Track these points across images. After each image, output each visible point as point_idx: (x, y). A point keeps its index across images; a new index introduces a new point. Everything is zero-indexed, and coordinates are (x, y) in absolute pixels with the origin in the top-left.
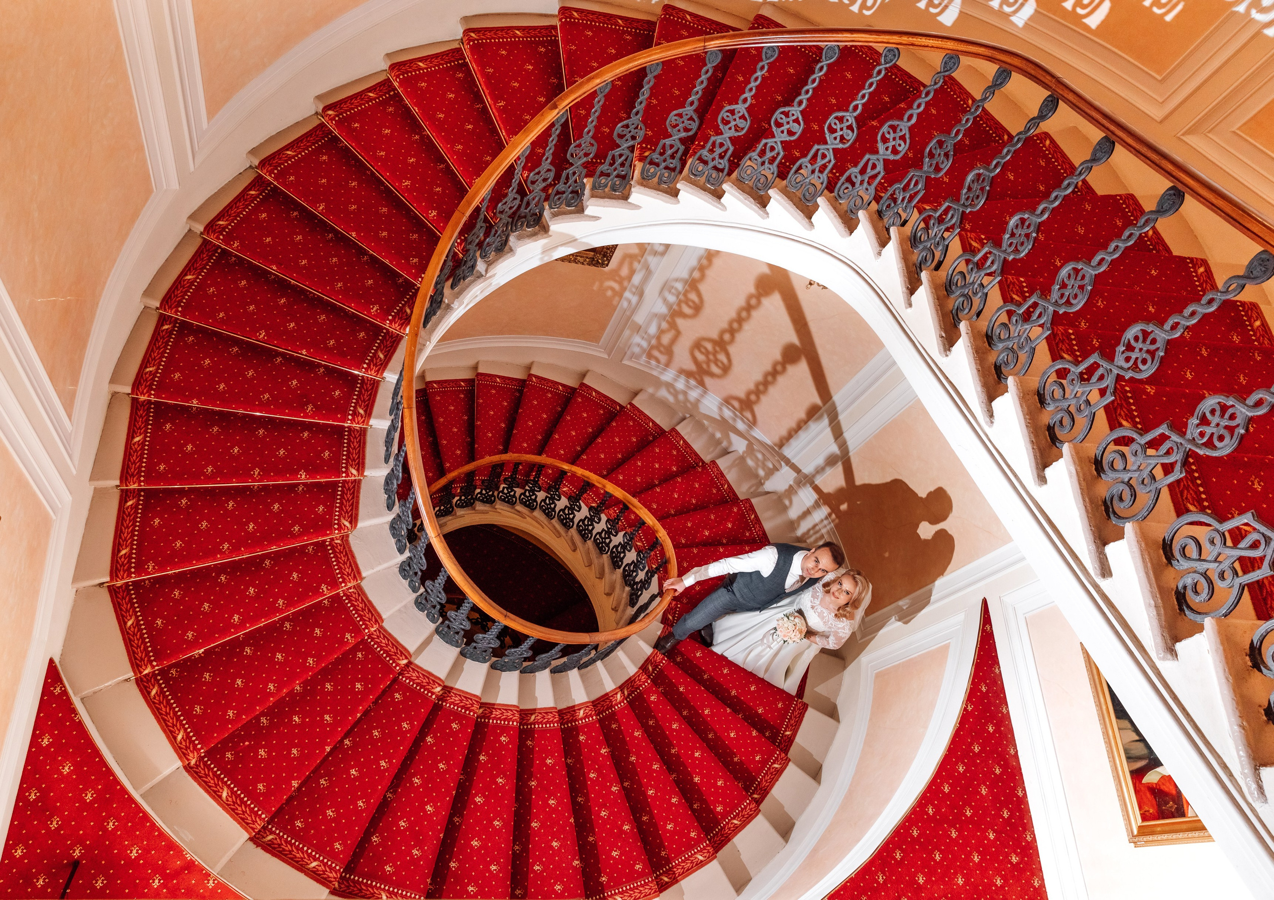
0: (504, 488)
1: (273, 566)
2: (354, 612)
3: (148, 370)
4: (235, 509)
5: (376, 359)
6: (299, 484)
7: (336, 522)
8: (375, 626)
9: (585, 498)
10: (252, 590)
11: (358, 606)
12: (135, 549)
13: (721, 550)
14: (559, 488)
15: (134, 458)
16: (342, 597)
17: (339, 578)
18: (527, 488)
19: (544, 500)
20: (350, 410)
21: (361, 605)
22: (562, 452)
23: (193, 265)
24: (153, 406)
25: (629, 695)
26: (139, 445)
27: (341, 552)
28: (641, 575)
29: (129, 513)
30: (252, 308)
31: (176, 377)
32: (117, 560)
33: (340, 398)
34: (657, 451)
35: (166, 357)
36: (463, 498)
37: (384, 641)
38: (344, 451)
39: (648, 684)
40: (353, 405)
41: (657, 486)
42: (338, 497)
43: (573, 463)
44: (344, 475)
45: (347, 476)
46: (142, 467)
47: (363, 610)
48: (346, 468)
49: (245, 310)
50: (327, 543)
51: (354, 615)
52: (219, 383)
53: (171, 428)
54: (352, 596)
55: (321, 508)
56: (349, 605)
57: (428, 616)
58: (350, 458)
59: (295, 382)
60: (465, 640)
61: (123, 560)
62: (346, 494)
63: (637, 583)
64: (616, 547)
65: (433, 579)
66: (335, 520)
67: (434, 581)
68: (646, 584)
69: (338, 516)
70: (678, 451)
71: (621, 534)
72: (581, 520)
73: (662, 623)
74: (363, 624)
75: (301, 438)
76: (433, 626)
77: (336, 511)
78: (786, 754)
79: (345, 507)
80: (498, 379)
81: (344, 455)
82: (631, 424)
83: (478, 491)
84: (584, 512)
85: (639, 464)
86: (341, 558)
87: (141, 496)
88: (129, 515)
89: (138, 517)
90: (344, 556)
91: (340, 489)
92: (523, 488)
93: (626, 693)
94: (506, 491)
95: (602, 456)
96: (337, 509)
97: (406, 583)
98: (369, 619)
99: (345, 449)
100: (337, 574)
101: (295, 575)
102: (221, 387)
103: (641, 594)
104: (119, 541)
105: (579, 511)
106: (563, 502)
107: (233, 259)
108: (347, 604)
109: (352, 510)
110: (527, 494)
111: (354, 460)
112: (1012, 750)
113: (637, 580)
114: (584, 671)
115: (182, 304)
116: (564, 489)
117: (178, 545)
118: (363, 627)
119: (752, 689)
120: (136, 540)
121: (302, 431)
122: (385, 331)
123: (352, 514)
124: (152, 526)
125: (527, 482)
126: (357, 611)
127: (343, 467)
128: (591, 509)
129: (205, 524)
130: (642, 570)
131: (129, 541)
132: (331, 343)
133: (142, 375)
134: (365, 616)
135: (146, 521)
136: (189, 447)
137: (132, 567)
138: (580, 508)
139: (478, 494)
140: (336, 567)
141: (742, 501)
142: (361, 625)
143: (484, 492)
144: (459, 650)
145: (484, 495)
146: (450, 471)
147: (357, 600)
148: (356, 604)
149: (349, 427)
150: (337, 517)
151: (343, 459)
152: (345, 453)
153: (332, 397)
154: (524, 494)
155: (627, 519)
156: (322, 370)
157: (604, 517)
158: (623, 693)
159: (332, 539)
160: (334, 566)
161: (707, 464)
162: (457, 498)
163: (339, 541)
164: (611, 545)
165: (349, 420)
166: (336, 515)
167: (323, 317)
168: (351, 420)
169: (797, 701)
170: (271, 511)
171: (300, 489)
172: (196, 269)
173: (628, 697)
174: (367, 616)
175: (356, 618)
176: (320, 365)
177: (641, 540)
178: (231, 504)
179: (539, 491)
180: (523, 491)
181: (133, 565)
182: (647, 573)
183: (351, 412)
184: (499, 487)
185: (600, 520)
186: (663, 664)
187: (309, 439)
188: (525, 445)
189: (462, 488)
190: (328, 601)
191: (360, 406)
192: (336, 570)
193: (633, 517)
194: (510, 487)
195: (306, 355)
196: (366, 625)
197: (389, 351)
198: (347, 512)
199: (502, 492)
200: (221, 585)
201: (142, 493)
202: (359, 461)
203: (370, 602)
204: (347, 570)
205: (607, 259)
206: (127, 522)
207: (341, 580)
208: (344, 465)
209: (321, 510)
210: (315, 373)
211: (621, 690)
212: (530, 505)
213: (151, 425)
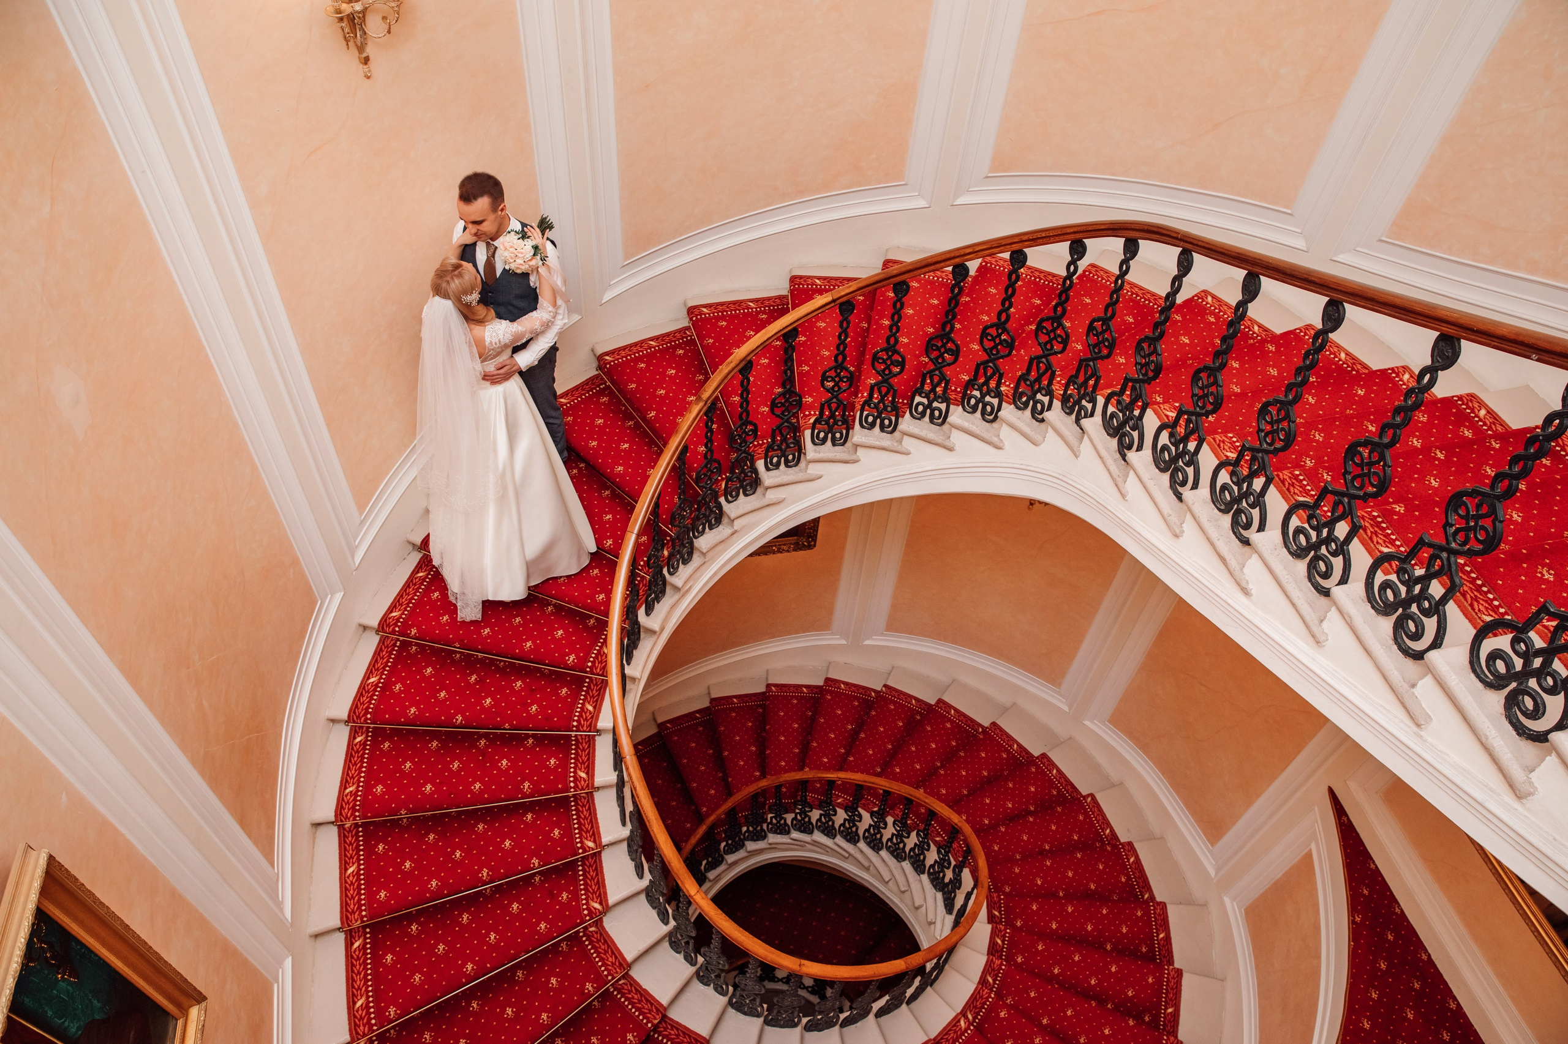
0: (771, 818)
1: (527, 977)
2: (630, 1007)
3: (348, 791)
4: (471, 922)
5: (585, 713)
6: (534, 875)
7: (585, 907)
8: (657, 1017)
9: (864, 804)
10: (509, 1011)
11: (633, 998)
12: (372, 996)
13: (1031, 819)
14: (831, 801)
15: (351, 892)
16: (613, 992)
17: (603, 971)
18: (797, 811)
19: (819, 820)
20: (571, 777)
21: (636, 997)
22: (826, 760)
23: (374, 666)
24: (361, 829)
25: (974, 1018)
26: (354, 876)
27: (598, 941)
28: (949, 875)
29: (358, 956)
30: (443, 694)
31: (379, 790)
32: (354, 1014)
33: (557, 767)
34: (929, 729)
35: (364, 772)
36: (730, 842)
37: (673, 1032)
38: (575, 824)
39: (993, 998)
40: (572, 770)
41: (940, 768)
42: (581, 878)
43: (841, 769)
44: (580, 851)
45: (585, 851)
46: (362, 900)
47: (640, 1001)
48: (581, 842)
49: (436, 698)
50: (581, 934)
51: (631, 1009)
52: (424, 785)
53: (384, 848)
54: (623, 988)
55: (565, 895)
56: (623, 1000)
57: (716, 989)
58: (583, 830)
59: (505, 762)
60: (765, 1006)
61: (360, 1012)
62: (589, 872)
63: (948, 884)
64: (912, 849)
65: (708, 944)
66: (583, 905)
67: (709, 946)
68: (957, 883)
69: (585, 899)
70: (952, 722)
71: (914, 834)
72: (866, 830)
73: (989, 923)
74: (644, 1018)
75: (525, 822)
76: (725, 1000)
77: (582, 895)
78: (1176, 1037)
79: (591, 887)
80: (735, 700)
81: (575, 829)
82: (893, 707)
83: (744, 829)
84: (867, 820)
85: (913, 749)
86: (600, 947)
87: (367, 933)
88: (358, 959)
89: (368, 959)
90: (604, 944)
91: (580, 868)
92: (793, 811)
93: (970, 1017)
94: (774, 821)
95: (871, 752)
96: (583, 892)
97: (680, 957)
98: (649, 1010)
99: (575, 821)
100: (600, 967)
101: (553, 981)
102: (428, 789)
103: (955, 896)
104: (353, 992)
105: (860, 821)
106: (841, 816)
107: (414, 648)
108: (620, 998)
109: (599, 888)
110: (799, 817)
111: (587, 831)
112: (1423, 955)
113: (947, 880)
114: (913, 1005)
115: (370, 710)
116: (839, 801)
117: (417, 979)
118: (645, 1021)
119: (1113, 969)
120: (371, 986)
121: (525, 814)
122: (587, 680)
123: (600, 894)
124: (384, 965)
125: (795, 804)
126: (633, 1004)
127: (577, 843)
128: (872, 814)
129: (441, 947)
130: (948, 868)
131: (364, 989)
132: (534, 709)
133: (343, 798)
134: (644, 1008)
135: (377, 960)
136: (408, 864)
137: (372, 1019)
138: (860, 816)
139: (745, 832)
140: (597, 959)
141: (1037, 758)
142: (642, 1020)
143: (751, 829)
144: (762, 1019)
145: (752, 832)
146: (708, 815)
147: (630, 992)
148: (630, 996)
149: (574, 796)
150: (584, 902)
151: (576, 834)
152: (576, 826)
153: (548, 768)
154: (795, 819)
155: (917, 815)
156: (531, 741)
157: (890, 820)
158: (966, 1018)
159: (586, 928)
160: (595, 958)
161: (987, 728)
162: (723, 844)
163: (593, 929)
164: (907, 849)
165: (571, 788)
166: (583, 900)
167: (519, 683)
168: (573, 788)
169: (1168, 970)
170: (511, 914)
171: (537, 879)
172: (378, 670)
173: (974, 1021)
174: (646, 1006)
175: (634, 1013)
176: (527, 736)
177: (939, 835)
178: (465, 916)
179: (811, 811)
180: (793, 815)
181: (373, 1016)
182: (954, 871)
183: (572, 779)
184: (767, 819)
185: (886, 824)
186: (1003, 970)
187: (534, 820)
188: (783, 764)
189: (725, 832)
190: (598, 1001)
191: (580, 770)
192: (598, 962)
193: (923, 811)
194: (778, 816)
195: (509, 729)
196: (647, 1018)
197: (597, 701)
198: (594, 892)
199: (771, 822)
200: (474, 1013)
201: (368, 930)
202: (593, 832)
203: (645, 990)
204: (610, 959)
205: (813, 540)
206: (358, 967)
207: (606, 973)
208: (578, 840)
209: (565, 897)
210: (524, 746)
211: (964, 1016)
212: (806, 827)
213: (362, 850)
